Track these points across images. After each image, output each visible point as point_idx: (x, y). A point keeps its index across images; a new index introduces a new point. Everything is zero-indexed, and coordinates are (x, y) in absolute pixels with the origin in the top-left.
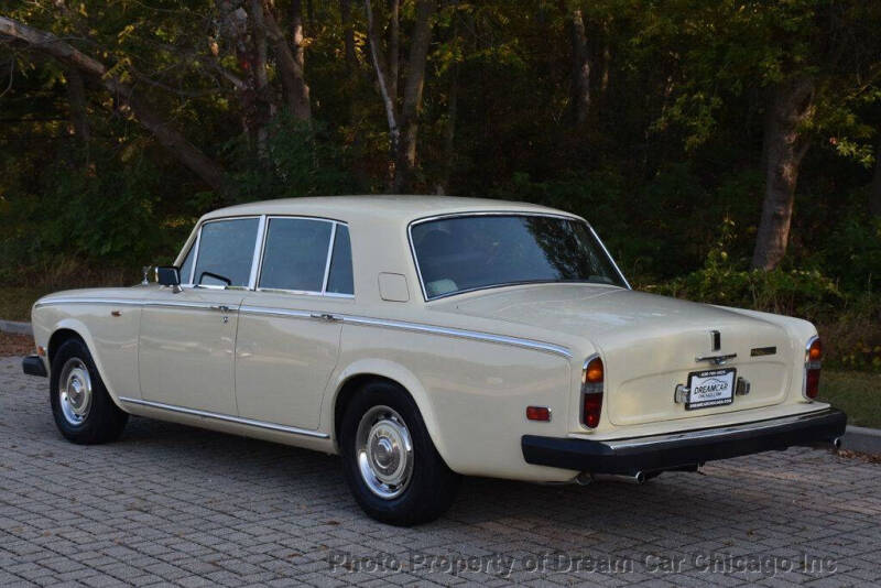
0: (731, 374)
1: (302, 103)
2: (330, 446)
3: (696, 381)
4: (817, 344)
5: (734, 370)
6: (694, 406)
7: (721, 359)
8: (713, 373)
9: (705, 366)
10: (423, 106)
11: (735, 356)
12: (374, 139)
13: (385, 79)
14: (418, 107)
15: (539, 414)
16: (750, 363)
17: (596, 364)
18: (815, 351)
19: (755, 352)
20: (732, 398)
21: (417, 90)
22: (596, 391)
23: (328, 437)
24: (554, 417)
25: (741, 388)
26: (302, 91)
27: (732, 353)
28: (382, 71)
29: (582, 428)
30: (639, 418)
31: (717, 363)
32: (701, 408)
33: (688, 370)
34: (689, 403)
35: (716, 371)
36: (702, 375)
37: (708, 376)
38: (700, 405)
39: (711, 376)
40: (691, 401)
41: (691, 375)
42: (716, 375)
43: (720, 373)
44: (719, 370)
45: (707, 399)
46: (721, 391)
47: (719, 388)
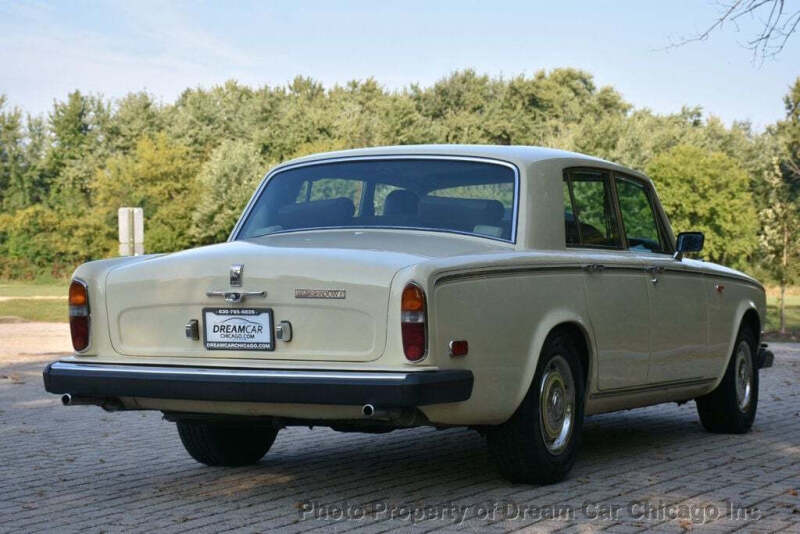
0: (266, 316)
5: (270, 311)
6: (216, 345)
8: (235, 312)
11: (265, 294)
16: (295, 306)
17: (78, 289)
20: (273, 344)
27: (262, 292)
32: (225, 349)
33: (202, 304)
34: (206, 342)
35: (240, 310)
36: (220, 312)
37: (229, 314)
38: (222, 345)
39: (233, 314)
40: (209, 339)
41: (205, 311)
42: (241, 314)
43: (246, 312)
44: (245, 309)
45: (233, 340)
46: (253, 333)
47: (249, 329)
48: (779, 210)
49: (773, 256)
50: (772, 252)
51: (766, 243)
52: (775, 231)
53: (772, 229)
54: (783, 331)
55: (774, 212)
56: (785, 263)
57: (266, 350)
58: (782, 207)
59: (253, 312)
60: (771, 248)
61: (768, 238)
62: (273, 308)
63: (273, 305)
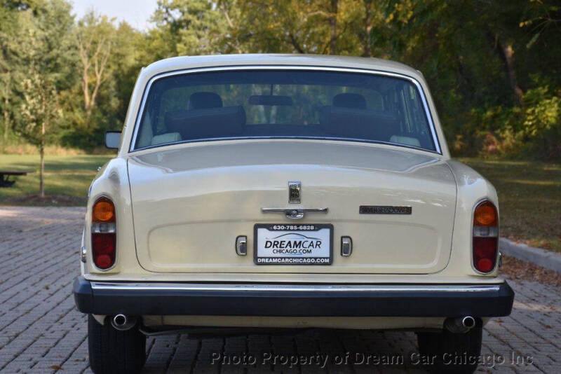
0: (325, 232)
3: (264, 234)
5: (331, 227)
6: (265, 260)
8: (292, 228)
9: (279, 219)
11: (326, 211)
16: (360, 221)
20: (331, 258)
22: (111, 231)
27: (323, 208)
32: (277, 264)
33: (254, 220)
34: (256, 257)
35: (298, 226)
36: (275, 228)
37: (285, 230)
38: (275, 261)
39: (289, 230)
40: (259, 255)
41: (257, 227)
42: (298, 230)
43: (305, 228)
44: (303, 225)
45: (287, 255)
46: (311, 248)
47: (306, 245)
48: (38, 81)
49: (34, 124)
50: (33, 121)
51: (28, 113)
52: (34, 101)
53: (32, 98)
54: (43, 195)
55: (33, 82)
56: (43, 131)
57: (325, 264)
58: (40, 78)
59: (312, 228)
60: (33, 117)
61: (29, 108)
62: (335, 224)
63: (332, 220)
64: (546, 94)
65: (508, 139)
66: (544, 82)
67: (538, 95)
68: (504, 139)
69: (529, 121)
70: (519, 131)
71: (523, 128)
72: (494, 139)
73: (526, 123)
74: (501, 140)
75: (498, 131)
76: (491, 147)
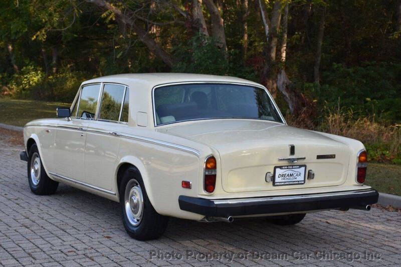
0: (303, 168)
1: (220, 27)
2: (116, 198)
3: (278, 171)
4: (363, 154)
5: (305, 166)
6: (277, 184)
7: (294, 160)
8: (290, 167)
9: (285, 163)
10: (280, 28)
11: (305, 158)
12: (258, 46)
13: (265, 14)
14: (277, 29)
15: (186, 185)
16: (316, 163)
17: (211, 160)
18: (363, 158)
19: (319, 157)
20: (304, 181)
21: (278, 19)
22: (213, 173)
23: (115, 194)
24: (193, 187)
25: (310, 176)
26: (219, 21)
27: (304, 157)
28: (264, 10)
29: (204, 193)
30: (243, 189)
31: (293, 162)
32: (283, 185)
33: (274, 165)
34: (274, 183)
36: (283, 168)
37: (287, 168)
40: (276, 181)
41: (276, 168)
42: (292, 168)
43: (295, 167)
44: (295, 166)
45: (287, 180)
46: (297, 176)
57: (302, 184)
59: (298, 167)
62: (307, 165)
63: (306, 163)
64: (33, 69)
65: (15, 89)
66: (31, 64)
67: (29, 69)
68: (13, 89)
69: (25, 81)
70: (20, 86)
71: (22, 84)
72: (7, 88)
73: (23, 82)
74: (11, 89)
75: (9, 85)
76: (6, 93)
